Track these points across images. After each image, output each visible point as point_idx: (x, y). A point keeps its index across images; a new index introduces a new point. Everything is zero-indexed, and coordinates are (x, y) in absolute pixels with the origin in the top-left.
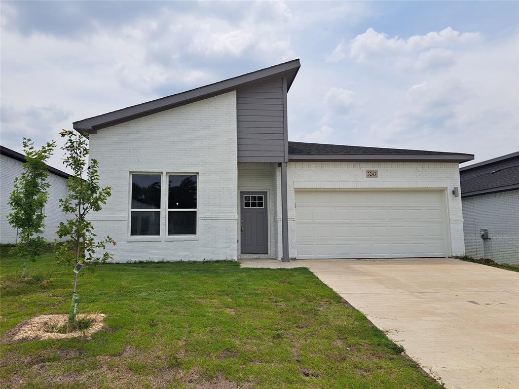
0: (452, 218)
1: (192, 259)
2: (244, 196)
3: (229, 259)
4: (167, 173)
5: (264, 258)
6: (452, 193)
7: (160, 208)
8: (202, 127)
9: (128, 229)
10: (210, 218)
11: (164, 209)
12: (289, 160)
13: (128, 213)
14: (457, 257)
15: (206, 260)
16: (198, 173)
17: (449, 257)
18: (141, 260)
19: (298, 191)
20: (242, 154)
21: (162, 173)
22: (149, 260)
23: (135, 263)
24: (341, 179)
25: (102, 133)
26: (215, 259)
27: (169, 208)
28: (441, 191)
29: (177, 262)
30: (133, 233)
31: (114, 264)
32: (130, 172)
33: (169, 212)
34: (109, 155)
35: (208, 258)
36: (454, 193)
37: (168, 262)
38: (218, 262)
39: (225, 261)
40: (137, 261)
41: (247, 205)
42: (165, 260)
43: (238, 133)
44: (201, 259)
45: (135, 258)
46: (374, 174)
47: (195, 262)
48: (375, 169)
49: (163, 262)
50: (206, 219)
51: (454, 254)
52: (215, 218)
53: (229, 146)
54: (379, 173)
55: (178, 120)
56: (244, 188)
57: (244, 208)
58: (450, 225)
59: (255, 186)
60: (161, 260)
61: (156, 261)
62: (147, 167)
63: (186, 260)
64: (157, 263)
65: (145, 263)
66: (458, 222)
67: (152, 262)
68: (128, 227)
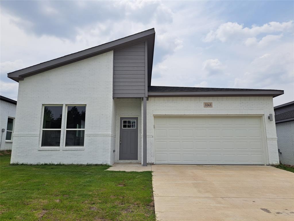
0: (269, 136)
1: (80, 163)
2: (123, 120)
3: (105, 163)
4: (66, 105)
5: (134, 162)
6: (268, 118)
7: (61, 128)
8: (90, 75)
9: (39, 142)
10: (93, 135)
11: (64, 129)
12: (148, 96)
13: (40, 131)
14: (273, 165)
15: (89, 163)
16: (86, 105)
17: (267, 165)
18: (46, 163)
19: (156, 117)
20: (116, 92)
21: (63, 105)
22: (51, 163)
23: (42, 165)
24: (187, 109)
25: (27, 80)
26: (95, 163)
27: (67, 128)
28: (260, 117)
29: (69, 165)
30: (42, 145)
31: (28, 165)
32: (43, 105)
33: (67, 131)
34: (30, 94)
35: (90, 163)
36: (269, 118)
37: (64, 165)
38: (96, 165)
39: (101, 165)
40: (44, 164)
41: (125, 126)
42: (62, 163)
43: (114, 78)
44: (85, 163)
45: (42, 162)
46: (210, 105)
47: (81, 165)
48: (210, 102)
49: (60, 165)
50: (90, 135)
51: (271, 163)
52: (96, 135)
53: (108, 87)
54: (213, 105)
56: (123, 115)
57: (123, 128)
58: (267, 142)
59: (128, 114)
60: (59, 163)
61: (56, 163)
62: (53, 101)
63: (75, 163)
64: (56, 165)
65: (49, 165)
66: (273, 139)
67: (53, 165)
68: (39, 141)
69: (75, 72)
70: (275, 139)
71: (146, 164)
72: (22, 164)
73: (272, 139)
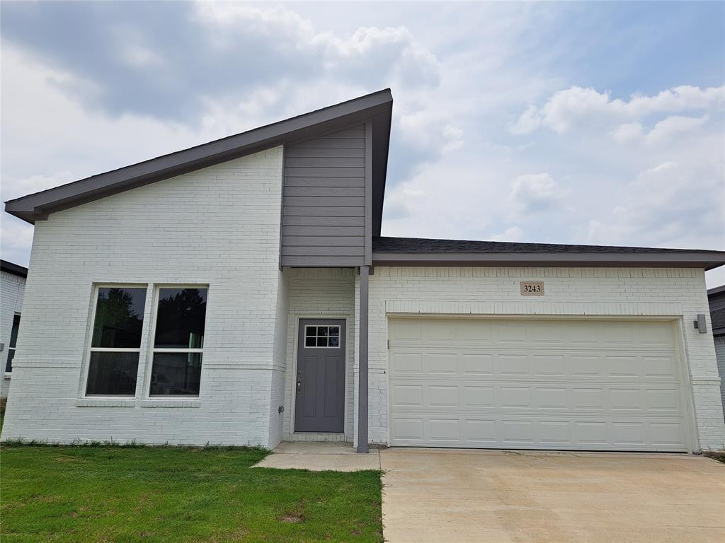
0: (696, 374)
1: (186, 443)
2: (306, 326)
3: (254, 444)
4: (156, 285)
5: (335, 440)
6: (693, 325)
7: (139, 347)
8: (221, 207)
9: (80, 384)
10: (224, 367)
11: (147, 349)
12: (373, 262)
13: (84, 355)
14: (710, 455)
15: (211, 444)
16: (208, 285)
17: (694, 453)
18: (97, 440)
19: (394, 318)
20: (289, 251)
21: (147, 284)
22: (109, 440)
23: (85, 446)
24: (474, 298)
25: (56, 219)
26: (227, 442)
27: (155, 347)
28: (671, 322)
29: (158, 447)
30: (91, 390)
31: (49, 446)
32: (95, 284)
33: (155, 353)
34: (62, 255)
35: (214, 442)
36: (696, 325)
37: (143, 446)
38: (231, 449)
39: (245, 448)
40: (90, 443)
41: (310, 342)
42: (138, 443)
43: (283, 216)
44: (201, 443)
45: (86, 439)
46: (537, 288)
47: (191, 448)
48: (537, 280)
49: (133, 446)
50: (215, 367)
51: (705, 449)
52: (233, 367)
53: (266, 237)
54: (546, 288)
55: (181, 196)
56: (305, 312)
57: (305, 347)
58: (692, 389)
59: (321, 309)
60: (130, 443)
61: (122, 442)
62: (121, 275)
63: (175, 443)
64: (124, 447)
65: (103, 446)
66: (710, 383)
67: (115, 446)
68: (81, 380)
69: (183, 199)
70: (714, 383)
71: (365, 447)
72: (32, 444)
73: (706, 383)
